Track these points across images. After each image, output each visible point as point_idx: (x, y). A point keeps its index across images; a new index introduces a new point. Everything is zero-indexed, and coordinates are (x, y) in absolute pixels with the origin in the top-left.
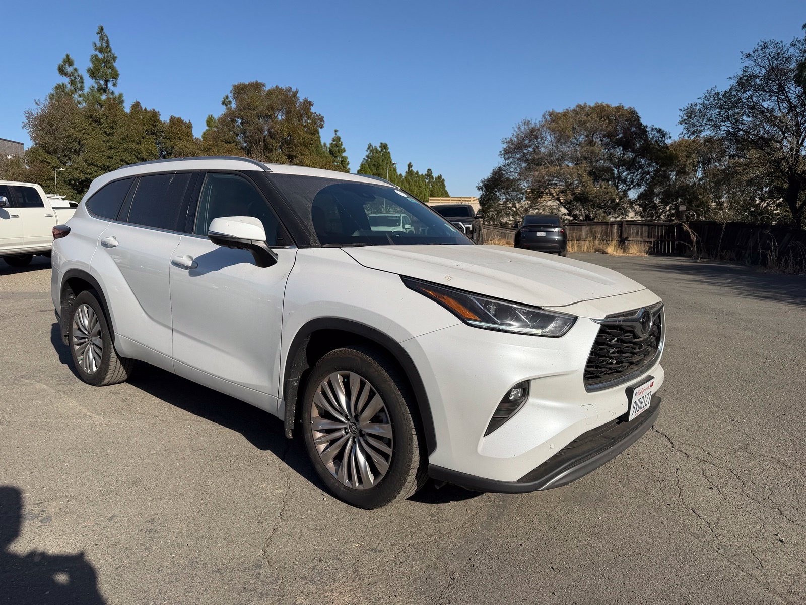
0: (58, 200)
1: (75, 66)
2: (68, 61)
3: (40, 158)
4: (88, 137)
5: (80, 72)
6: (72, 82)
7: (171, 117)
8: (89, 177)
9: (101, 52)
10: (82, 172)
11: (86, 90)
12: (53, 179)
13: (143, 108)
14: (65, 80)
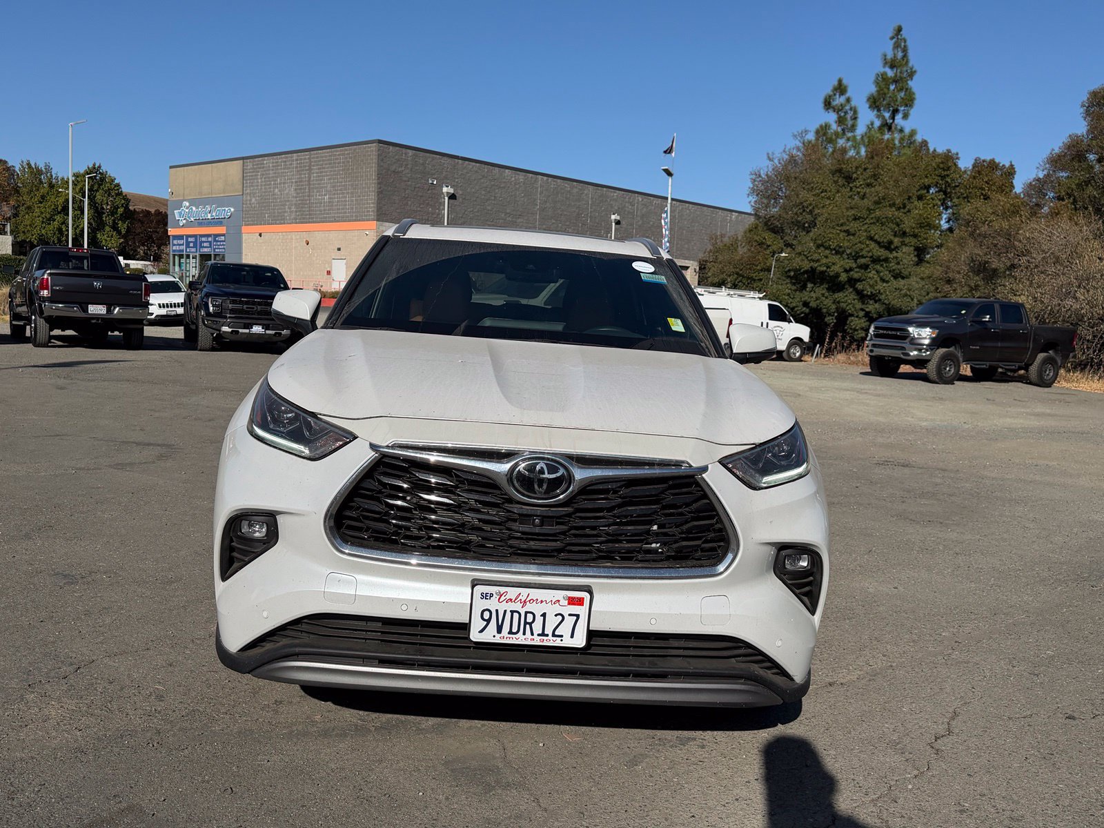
0: (753, 301)
1: (848, 95)
2: (841, 88)
3: (757, 238)
4: (828, 202)
5: (853, 103)
6: (841, 121)
7: (976, 160)
8: (816, 265)
9: (892, 67)
10: (807, 258)
11: (861, 129)
12: (769, 270)
13: (931, 150)
14: (831, 118)
